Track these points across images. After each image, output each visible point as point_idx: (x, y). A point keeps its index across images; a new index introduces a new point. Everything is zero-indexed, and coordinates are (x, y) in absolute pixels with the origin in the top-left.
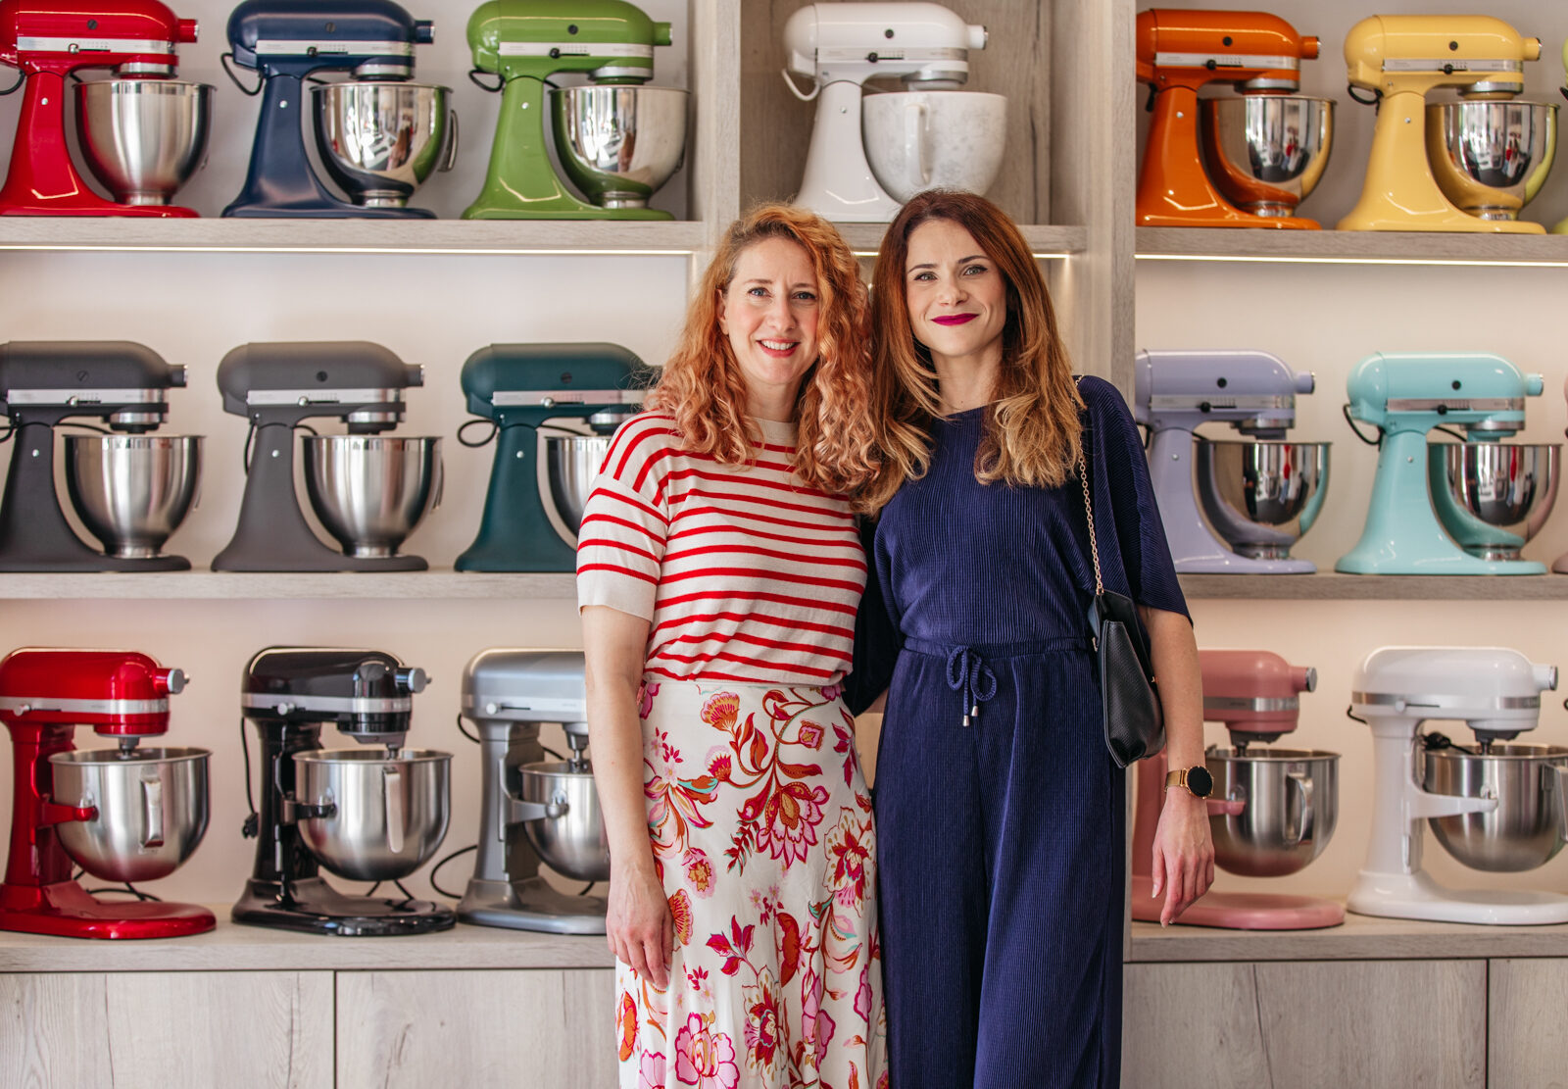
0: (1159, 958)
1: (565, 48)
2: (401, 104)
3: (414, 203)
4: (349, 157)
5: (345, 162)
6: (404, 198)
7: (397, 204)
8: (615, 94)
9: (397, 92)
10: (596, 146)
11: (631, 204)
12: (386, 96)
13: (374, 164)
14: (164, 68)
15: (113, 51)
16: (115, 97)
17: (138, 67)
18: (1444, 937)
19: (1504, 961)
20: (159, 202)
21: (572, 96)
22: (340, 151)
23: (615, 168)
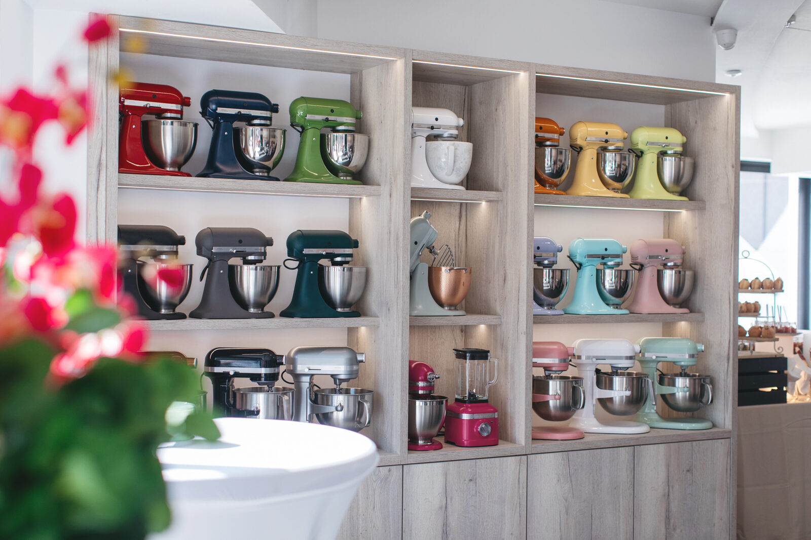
0: (540, 452)
1: (330, 118)
2: (271, 136)
3: (272, 174)
4: (249, 154)
5: (248, 156)
6: (268, 173)
7: (266, 174)
8: (346, 136)
9: (270, 130)
10: (338, 156)
11: (348, 178)
12: (265, 133)
13: (258, 158)
14: (179, 116)
15: (162, 108)
16: (162, 126)
17: (169, 115)
18: (621, 439)
19: (639, 446)
20: (177, 170)
21: (329, 136)
22: (246, 152)
23: (344, 164)
